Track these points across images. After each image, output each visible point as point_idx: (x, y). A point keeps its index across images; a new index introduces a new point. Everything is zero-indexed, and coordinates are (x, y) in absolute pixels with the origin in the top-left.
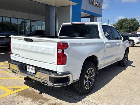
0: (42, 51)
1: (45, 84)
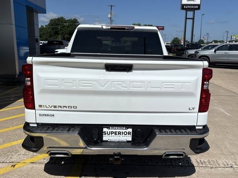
0: (164, 90)
1: (171, 157)
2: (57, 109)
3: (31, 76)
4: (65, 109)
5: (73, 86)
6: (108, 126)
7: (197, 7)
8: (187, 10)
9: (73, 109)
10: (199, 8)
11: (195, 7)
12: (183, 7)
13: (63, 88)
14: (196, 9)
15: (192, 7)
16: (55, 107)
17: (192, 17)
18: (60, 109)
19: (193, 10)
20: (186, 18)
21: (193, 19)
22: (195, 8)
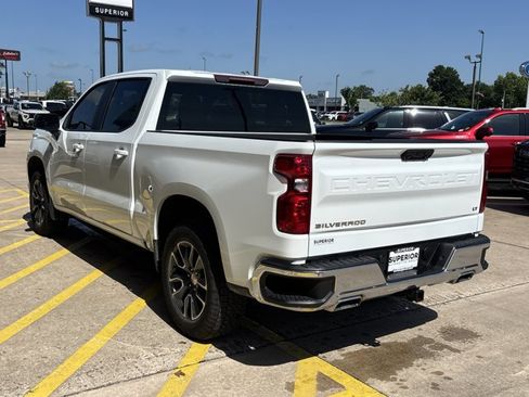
2: (340, 228)
3: (309, 176)
4: (351, 226)
5: (367, 187)
6: (395, 248)
7: (126, 13)
8: (104, 18)
9: (359, 225)
10: (130, 18)
11: (122, 13)
12: (93, 9)
13: (355, 191)
14: (125, 18)
15: (115, 12)
16: (338, 225)
17: (116, 37)
18: (344, 227)
19: (119, 19)
20: (104, 39)
21: (120, 41)
22: (123, 16)
